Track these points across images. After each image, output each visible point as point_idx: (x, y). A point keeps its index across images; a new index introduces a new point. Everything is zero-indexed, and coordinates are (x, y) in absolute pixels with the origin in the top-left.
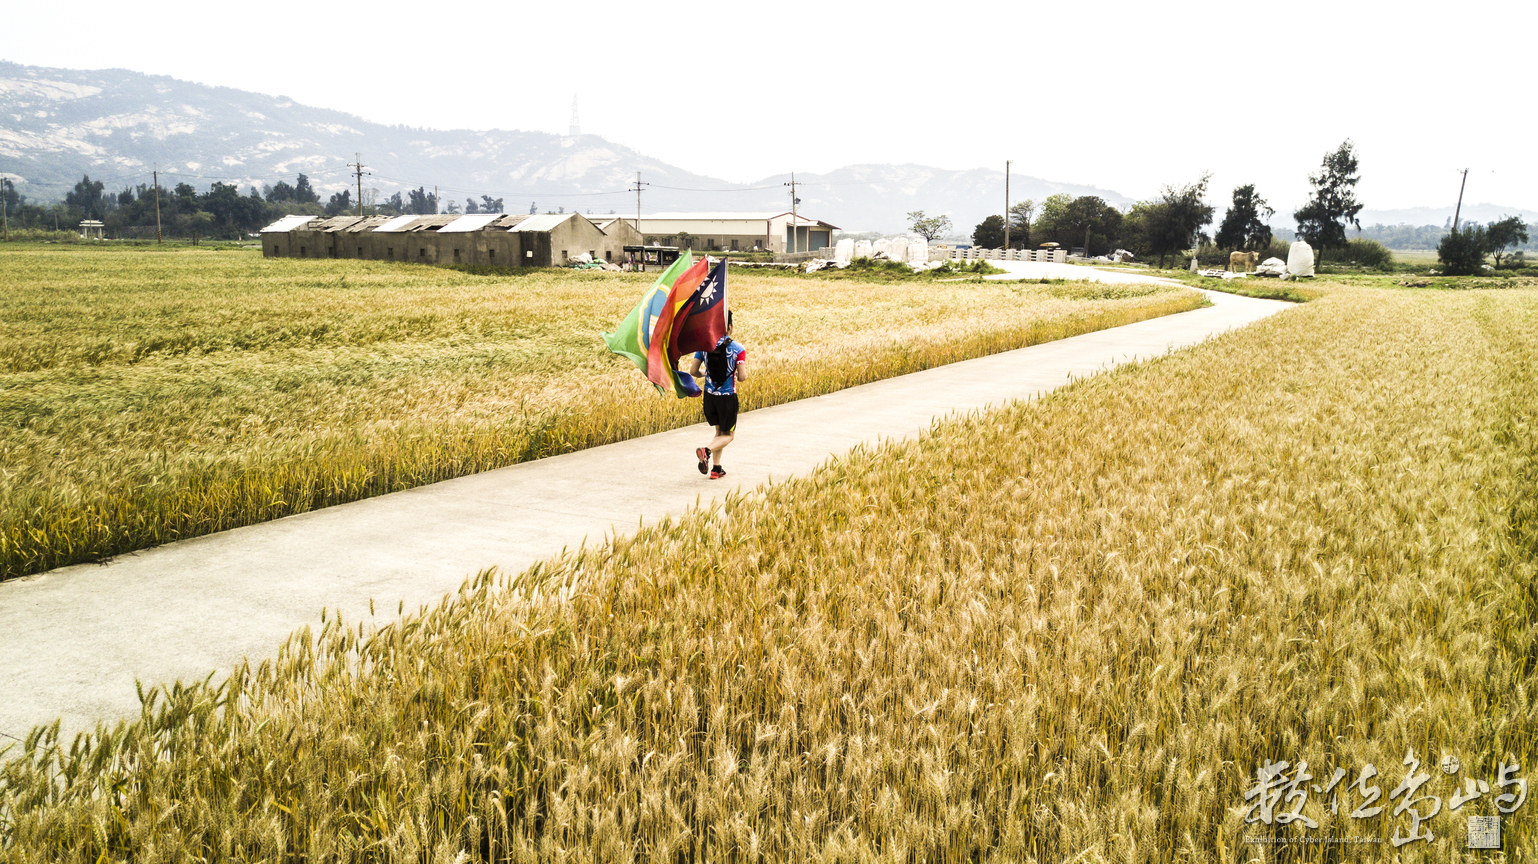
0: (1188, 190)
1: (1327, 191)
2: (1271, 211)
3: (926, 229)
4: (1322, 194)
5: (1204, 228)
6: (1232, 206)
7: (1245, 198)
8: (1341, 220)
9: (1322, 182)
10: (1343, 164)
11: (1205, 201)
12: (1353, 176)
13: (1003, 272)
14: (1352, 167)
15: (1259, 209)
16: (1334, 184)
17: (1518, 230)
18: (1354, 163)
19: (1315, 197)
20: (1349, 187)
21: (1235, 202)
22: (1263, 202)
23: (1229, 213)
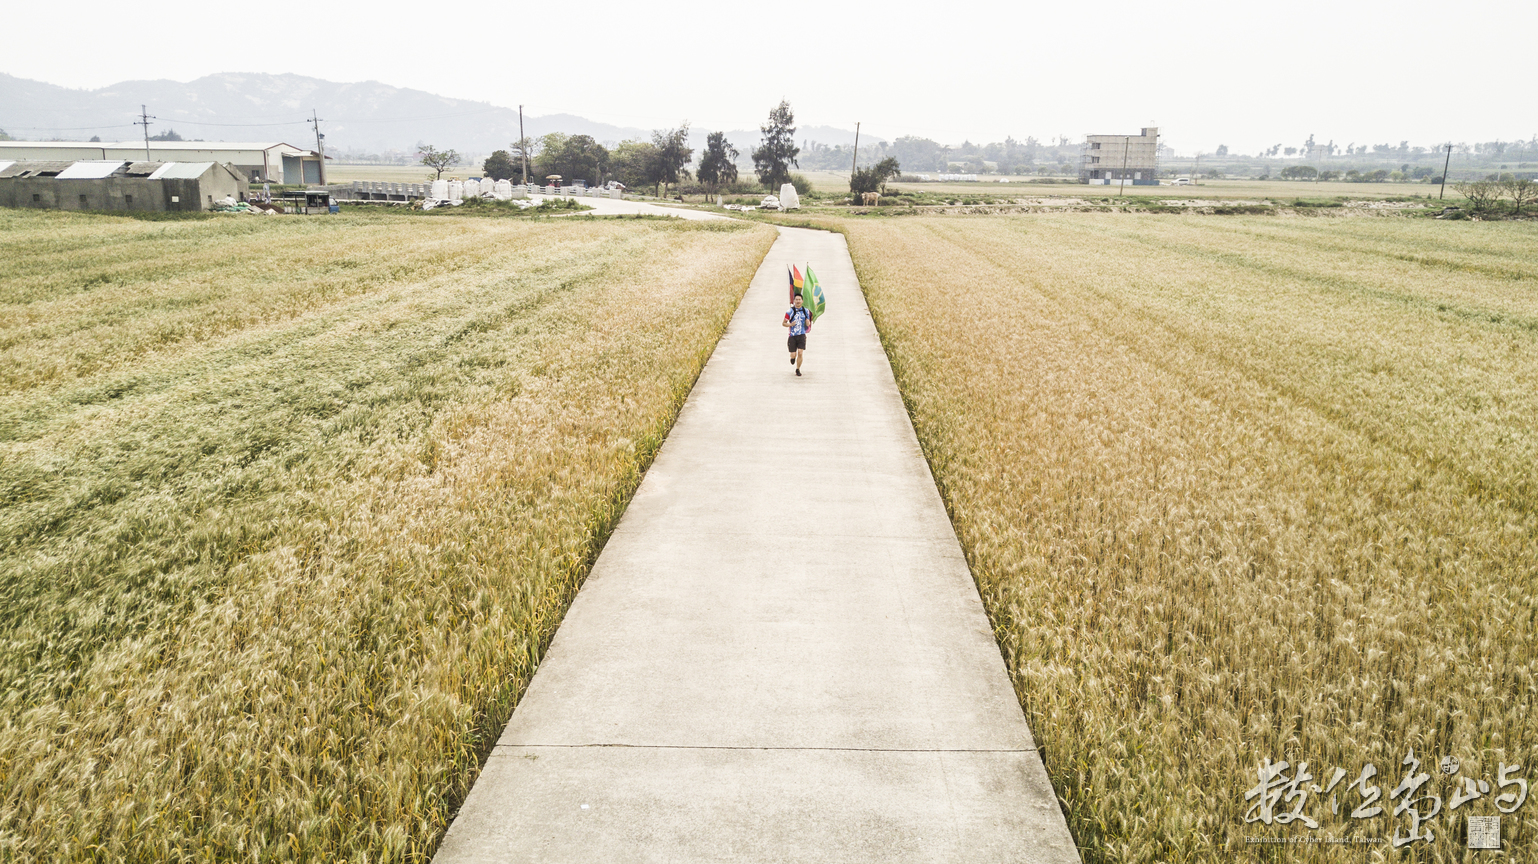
0: (673, 135)
1: (773, 138)
2: (736, 153)
3: (437, 161)
4: (771, 140)
5: (688, 167)
6: (707, 148)
7: (716, 142)
8: (785, 160)
9: (769, 131)
10: (783, 117)
11: (687, 144)
12: (791, 127)
13: (589, 208)
14: (789, 120)
15: (727, 151)
16: (778, 133)
17: (894, 167)
18: (791, 117)
19: (766, 142)
20: (788, 135)
21: (710, 145)
22: (730, 146)
23: (705, 153)
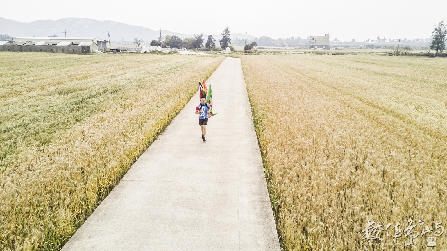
0: (199, 35)
4: (224, 37)
5: (203, 44)
8: (228, 42)
10: (227, 31)
11: (203, 38)
12: (229, 34)
13: (180, 53)
15: (213, 40)
16: (226, 35)
17: (256, 44)
21: (209, 38)
23: (207, 40)
